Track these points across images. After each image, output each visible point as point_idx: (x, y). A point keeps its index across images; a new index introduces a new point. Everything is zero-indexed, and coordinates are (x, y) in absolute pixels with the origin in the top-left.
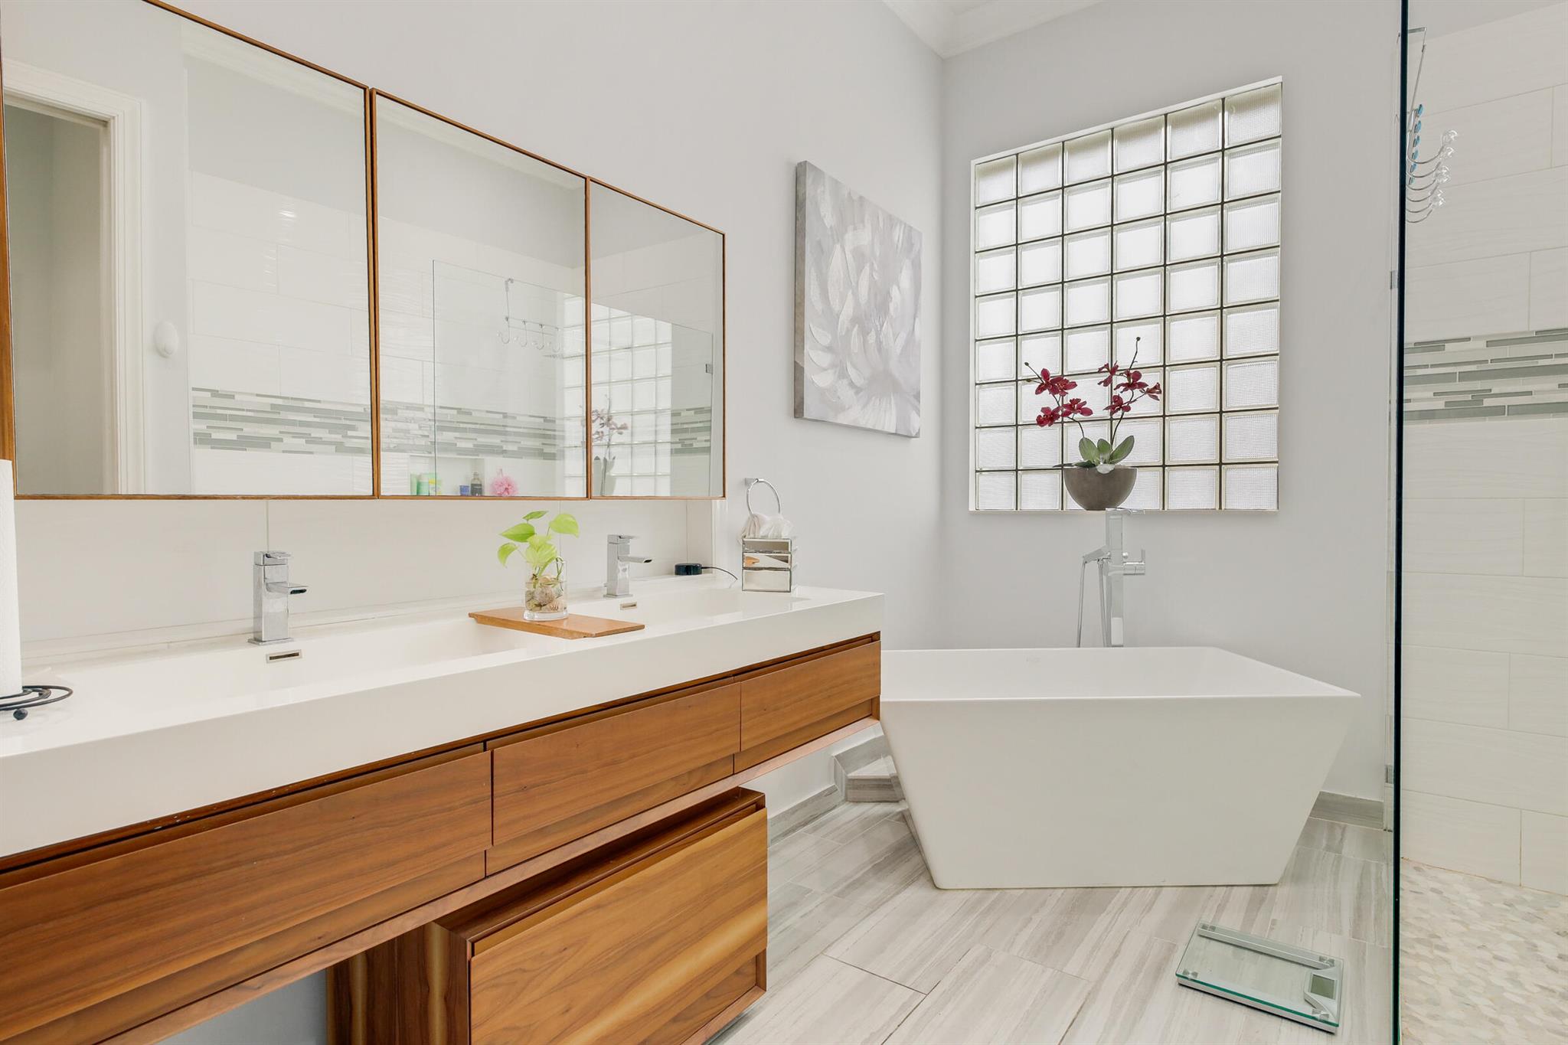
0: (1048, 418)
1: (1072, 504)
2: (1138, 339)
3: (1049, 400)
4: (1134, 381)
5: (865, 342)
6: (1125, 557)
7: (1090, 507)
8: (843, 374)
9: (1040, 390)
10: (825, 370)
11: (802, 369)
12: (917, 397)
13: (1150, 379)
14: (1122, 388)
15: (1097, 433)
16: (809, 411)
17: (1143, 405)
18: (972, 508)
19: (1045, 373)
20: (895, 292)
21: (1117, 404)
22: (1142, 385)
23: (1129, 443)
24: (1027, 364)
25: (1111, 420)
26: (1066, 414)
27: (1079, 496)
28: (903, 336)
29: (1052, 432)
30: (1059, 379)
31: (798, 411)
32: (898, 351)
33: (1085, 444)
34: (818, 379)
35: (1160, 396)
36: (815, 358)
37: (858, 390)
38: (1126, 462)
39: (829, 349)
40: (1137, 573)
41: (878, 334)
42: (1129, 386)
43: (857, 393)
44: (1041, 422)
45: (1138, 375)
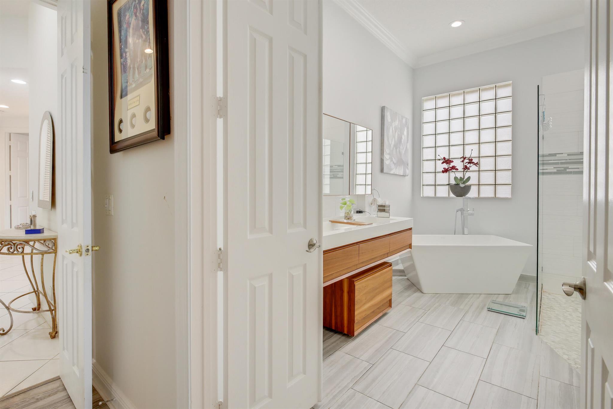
0: (445, 171)
1: (452, 195)
2: (472, 150)
3: (445, 166)
4: (471, 162)
5: (396, 151)
6: (469, 210)
7: (457, 196)
8: (392, 160)
9: (443, 163)
10: (388, 159)
11: (383, 160)
12: (408, 165)
13: (475, 161)
14: (467, 163)
15: (459, 175)
16: (385, 170)
17: (473, 168)
18: (422, 196)
19: (444, 158)
20: (403, 137)
21: (466, 168)
22: (473, 163)
23: (469, 178)
24: (439, 155)
25: (464, 172)
26: (451, 170)
27: (454, 193)
28: (405, 148)
29: (446, 175)
30: (448, 160)
31: (382, 171)
32: (404, 153)
33: (456, 178)
34: (387, 162)
35: (478, 165)
36: (387, 157)
37: (395, 164)
38: (468, 184)
39: (389, 154)
40: (472, 215)
41: (399, 148)
42: (469, 163)
43: (395, 165)
44: (443, 172)
45: (472, 160)
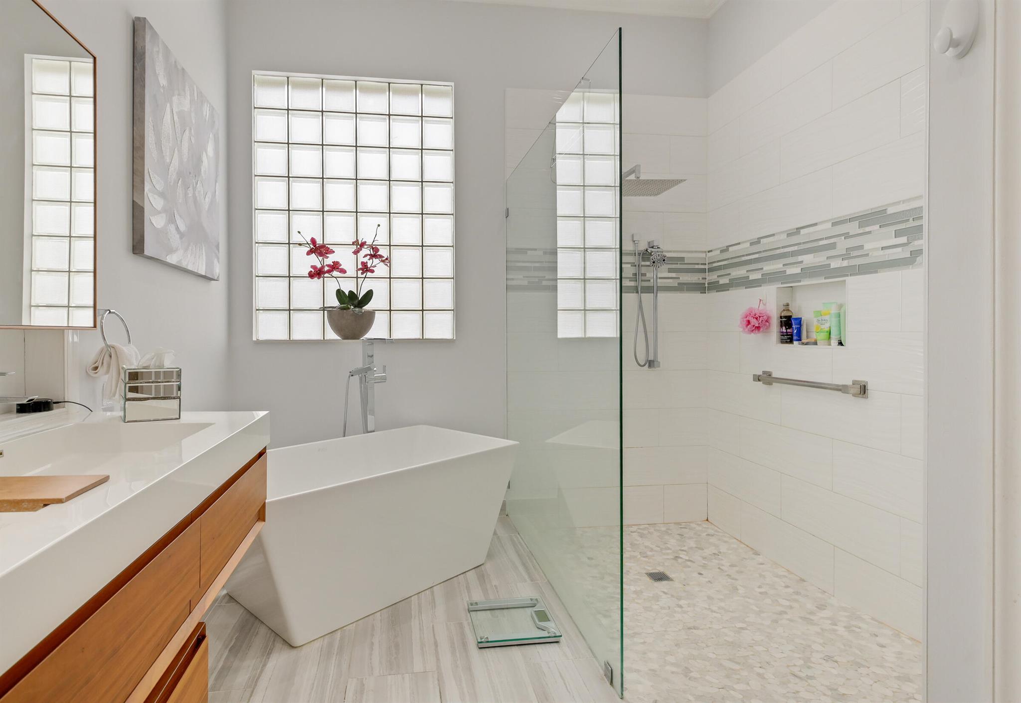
0: (317, 273)
1: (332, 335)
2: (379, 225)
3: (315, 261)
4: (375, 255)
5: (186, 194)
6: (375, 371)
7: (345, 337)
8: (172, 220)
9: (309, 253)
10: (159, 213)
11: (142, 210)
12: (218, 247)
13: (383, 252)
14: (369, 257)
15: (348, 287)
16: (150, 249)
17: (380, 269)
18: (254, 339)
19: (313, 241)
20: (204, 159)
21: (365, 268)
22: (381, 256)
23: (369, 295)
24: (299, 232)
25: (357, 278)
26: (329, 272)
27: (337, 329)
28: (209, 195)
29: (318, 283)
30: (323, 246)
31: (137, 247)
32: (207, 207)
33: (340, 293)
34: (155, 221)
35: (389, 264)
36: (153, 201)
37: (182, 235)
38: (368, 307)
39: (162, 195)
40: (384, 379)
41: (194, 189)
42: (373, 256)
43: (181, 238)
44: (311, 276)
45: (377, 250)
